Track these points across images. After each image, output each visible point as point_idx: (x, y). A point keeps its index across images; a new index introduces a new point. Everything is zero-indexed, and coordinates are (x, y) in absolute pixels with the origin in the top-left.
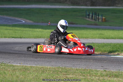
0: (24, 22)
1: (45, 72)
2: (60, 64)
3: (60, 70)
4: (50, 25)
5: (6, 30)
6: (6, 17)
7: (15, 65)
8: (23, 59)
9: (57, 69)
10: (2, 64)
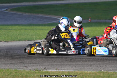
2: (102, 68)
4: (90, 22)
5: (41, 30)
6: (40, 15)
7: (51, 72)
10: (36, 71)
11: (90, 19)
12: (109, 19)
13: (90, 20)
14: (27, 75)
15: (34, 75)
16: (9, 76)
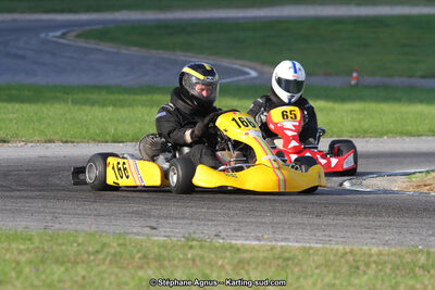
0: (253, 74)
1: (362, 268)
2: (417, 238)
3: (422, 259)
4: (356, 85)
7: (243, 245)
8: (267, 220)
9: (408, 258)
10: (190, 243)
11: (355, 75)
12: (423, 77)
13: (356, 78)
14: (160, 254)
15: (186, 255)
16: (101, 256)
